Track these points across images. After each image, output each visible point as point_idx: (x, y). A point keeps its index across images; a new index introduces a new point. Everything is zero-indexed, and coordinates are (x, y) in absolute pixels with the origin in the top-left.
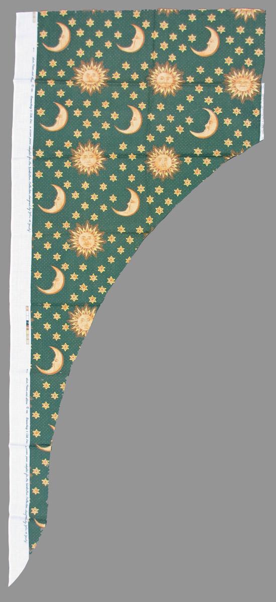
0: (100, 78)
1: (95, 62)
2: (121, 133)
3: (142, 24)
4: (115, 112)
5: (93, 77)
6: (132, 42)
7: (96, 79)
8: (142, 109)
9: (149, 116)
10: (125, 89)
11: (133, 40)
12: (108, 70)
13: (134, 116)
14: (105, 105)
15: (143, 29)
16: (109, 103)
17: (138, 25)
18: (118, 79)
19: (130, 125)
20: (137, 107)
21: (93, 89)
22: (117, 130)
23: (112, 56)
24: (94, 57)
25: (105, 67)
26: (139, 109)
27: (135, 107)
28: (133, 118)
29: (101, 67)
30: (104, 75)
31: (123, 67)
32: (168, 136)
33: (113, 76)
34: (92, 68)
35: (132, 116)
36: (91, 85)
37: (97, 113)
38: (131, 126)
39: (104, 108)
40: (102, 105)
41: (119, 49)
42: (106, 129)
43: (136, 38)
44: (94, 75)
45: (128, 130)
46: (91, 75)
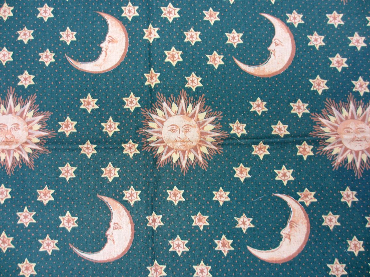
0: (29, 134)
1: (19, 97)
2: (87, 261)
3: (122, 12)
4: (68, 213)
5: (13, 132)
6: (100, 49)
7: (21, 135)
8: (132, 203)
9: (150, 218)
10: (89, 156)
11: (102, 45)
12: (49, 114)
13: (115, 218)
14: (45, 195)
15: (123, 21)
16: (52, 191)
17: (112, 14)
18: (72, 134)
19: (106, 241)
20: (119, 198)
21: (14, 158)
22: (76, 254)
23: (56, 83)
24: (15, 86)
25: (39, 108)
26: (125, 204)
27: (114, 198)
28: (112, 224)
29: (30, 109)
30: (39, 127)
31: (82, 107)
32: (198, 263)
33: (59, 127)
34: (10, 112)
35: (109, 219)
36: (9, 151)
37: (26, 217)
38: (110, 242)
39: (41, 203)
40: (37, 195)
41: (72, 67)
42: (50, 253)
43: (109, 42)
44: (16, 127)
45: (102, 252)
46: (9, 127)
